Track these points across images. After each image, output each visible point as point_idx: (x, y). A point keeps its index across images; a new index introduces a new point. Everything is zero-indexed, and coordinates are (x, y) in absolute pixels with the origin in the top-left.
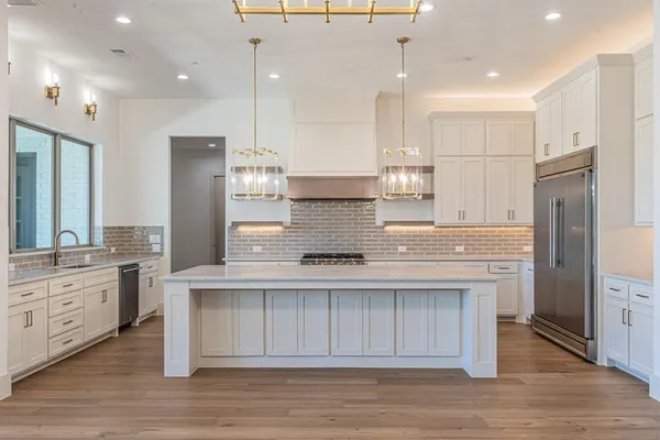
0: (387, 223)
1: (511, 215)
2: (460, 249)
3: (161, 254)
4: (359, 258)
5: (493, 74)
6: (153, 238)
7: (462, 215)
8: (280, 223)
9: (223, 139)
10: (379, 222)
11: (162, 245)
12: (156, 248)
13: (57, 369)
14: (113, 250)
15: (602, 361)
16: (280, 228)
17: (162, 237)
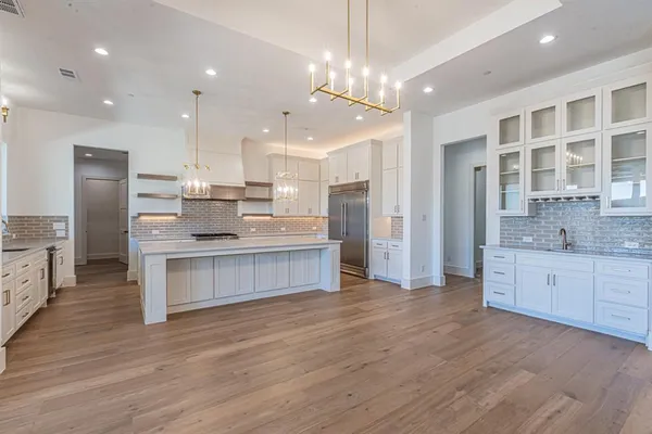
0: (244, 215)
1: (310, 211)
2: (283, 229)
3: (66, 238)
4: (234, 236)
5: (310, 139)
6: (56, 226)
7: (287, 210)
8: (176, 214)
9: (127, 153)
10: (240, 215)
11: (67, 231)
12: (61, 234)
13: (19, 341)
14: (14, 236)
15: (372, 277)
16: (174, 218)
17: (67, 224)
